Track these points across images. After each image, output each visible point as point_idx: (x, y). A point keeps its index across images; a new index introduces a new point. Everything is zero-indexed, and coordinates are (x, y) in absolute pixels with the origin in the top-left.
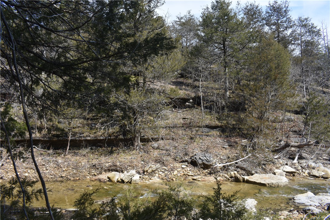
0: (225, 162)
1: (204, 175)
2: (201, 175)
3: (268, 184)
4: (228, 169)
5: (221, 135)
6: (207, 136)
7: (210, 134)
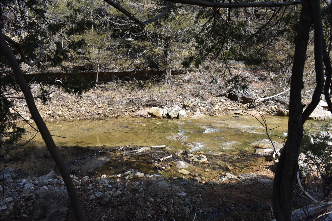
0: (263, 96)
1: (244, 109)
2: (241, 110)
3: (316, 118)
4: (268, 103)
5: (247, 68)
6: (234, 69)
7: (236, 66)
